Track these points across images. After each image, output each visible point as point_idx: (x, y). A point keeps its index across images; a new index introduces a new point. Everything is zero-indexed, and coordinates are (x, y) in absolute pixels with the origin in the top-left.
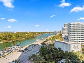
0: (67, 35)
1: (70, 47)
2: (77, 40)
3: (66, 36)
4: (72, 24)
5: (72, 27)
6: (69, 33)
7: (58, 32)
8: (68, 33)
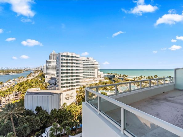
0: (55, 77)
1: (60, 100)
2: (70, 84)
3: (52, 78)
4: (64, 56)
5: (64, 61)
6: (59, 71)
7: (36, 71)
8: (58, 73)
